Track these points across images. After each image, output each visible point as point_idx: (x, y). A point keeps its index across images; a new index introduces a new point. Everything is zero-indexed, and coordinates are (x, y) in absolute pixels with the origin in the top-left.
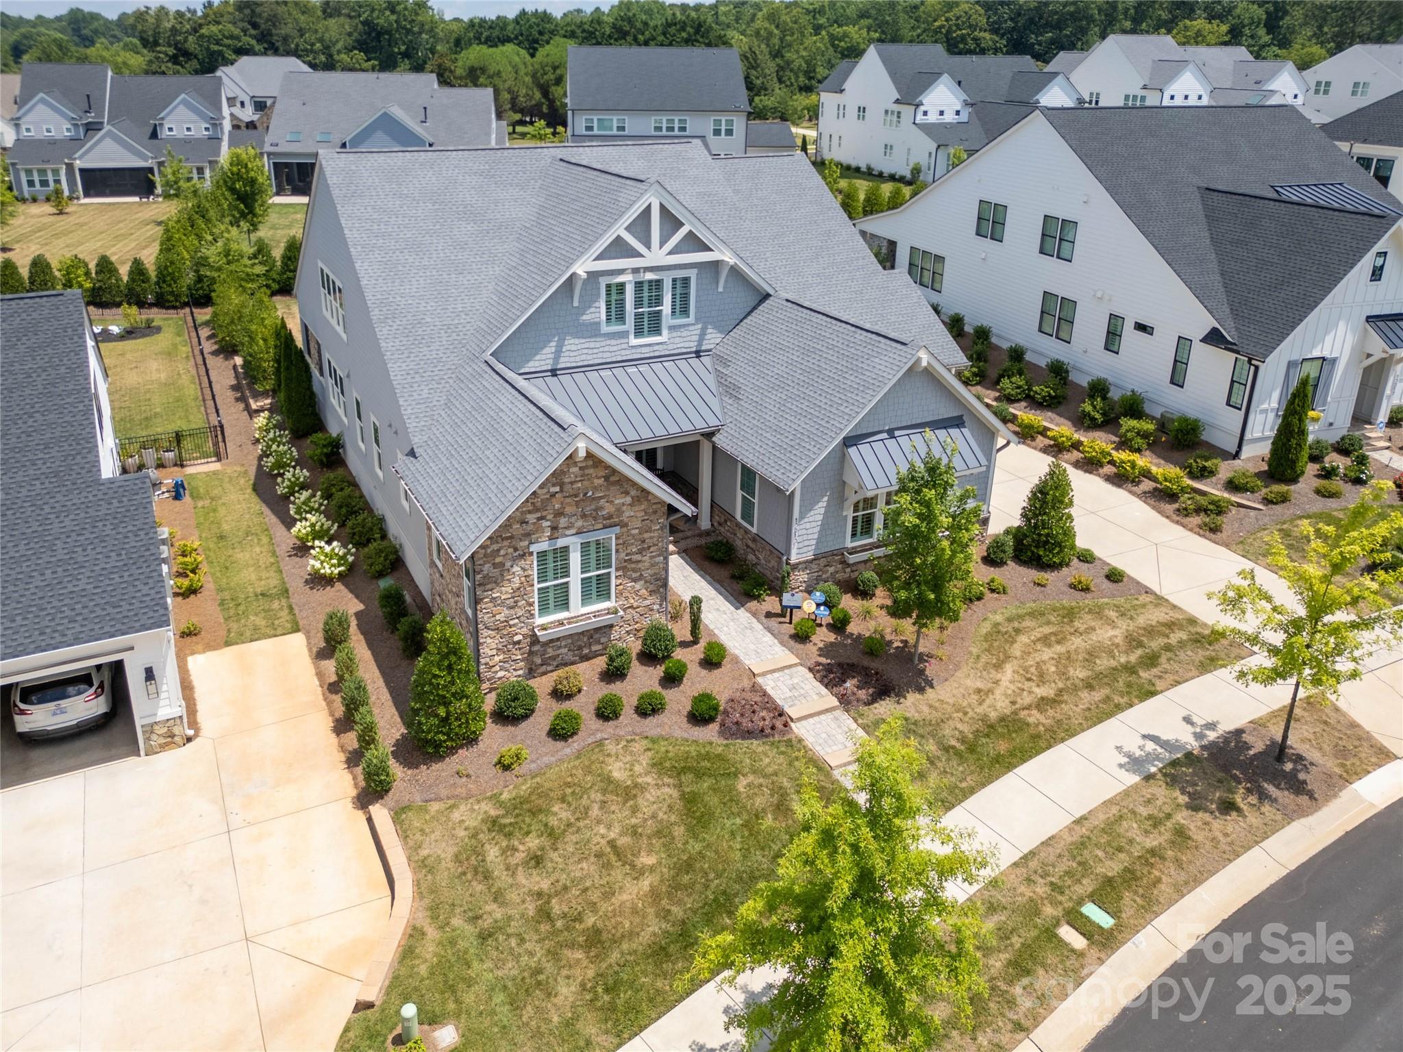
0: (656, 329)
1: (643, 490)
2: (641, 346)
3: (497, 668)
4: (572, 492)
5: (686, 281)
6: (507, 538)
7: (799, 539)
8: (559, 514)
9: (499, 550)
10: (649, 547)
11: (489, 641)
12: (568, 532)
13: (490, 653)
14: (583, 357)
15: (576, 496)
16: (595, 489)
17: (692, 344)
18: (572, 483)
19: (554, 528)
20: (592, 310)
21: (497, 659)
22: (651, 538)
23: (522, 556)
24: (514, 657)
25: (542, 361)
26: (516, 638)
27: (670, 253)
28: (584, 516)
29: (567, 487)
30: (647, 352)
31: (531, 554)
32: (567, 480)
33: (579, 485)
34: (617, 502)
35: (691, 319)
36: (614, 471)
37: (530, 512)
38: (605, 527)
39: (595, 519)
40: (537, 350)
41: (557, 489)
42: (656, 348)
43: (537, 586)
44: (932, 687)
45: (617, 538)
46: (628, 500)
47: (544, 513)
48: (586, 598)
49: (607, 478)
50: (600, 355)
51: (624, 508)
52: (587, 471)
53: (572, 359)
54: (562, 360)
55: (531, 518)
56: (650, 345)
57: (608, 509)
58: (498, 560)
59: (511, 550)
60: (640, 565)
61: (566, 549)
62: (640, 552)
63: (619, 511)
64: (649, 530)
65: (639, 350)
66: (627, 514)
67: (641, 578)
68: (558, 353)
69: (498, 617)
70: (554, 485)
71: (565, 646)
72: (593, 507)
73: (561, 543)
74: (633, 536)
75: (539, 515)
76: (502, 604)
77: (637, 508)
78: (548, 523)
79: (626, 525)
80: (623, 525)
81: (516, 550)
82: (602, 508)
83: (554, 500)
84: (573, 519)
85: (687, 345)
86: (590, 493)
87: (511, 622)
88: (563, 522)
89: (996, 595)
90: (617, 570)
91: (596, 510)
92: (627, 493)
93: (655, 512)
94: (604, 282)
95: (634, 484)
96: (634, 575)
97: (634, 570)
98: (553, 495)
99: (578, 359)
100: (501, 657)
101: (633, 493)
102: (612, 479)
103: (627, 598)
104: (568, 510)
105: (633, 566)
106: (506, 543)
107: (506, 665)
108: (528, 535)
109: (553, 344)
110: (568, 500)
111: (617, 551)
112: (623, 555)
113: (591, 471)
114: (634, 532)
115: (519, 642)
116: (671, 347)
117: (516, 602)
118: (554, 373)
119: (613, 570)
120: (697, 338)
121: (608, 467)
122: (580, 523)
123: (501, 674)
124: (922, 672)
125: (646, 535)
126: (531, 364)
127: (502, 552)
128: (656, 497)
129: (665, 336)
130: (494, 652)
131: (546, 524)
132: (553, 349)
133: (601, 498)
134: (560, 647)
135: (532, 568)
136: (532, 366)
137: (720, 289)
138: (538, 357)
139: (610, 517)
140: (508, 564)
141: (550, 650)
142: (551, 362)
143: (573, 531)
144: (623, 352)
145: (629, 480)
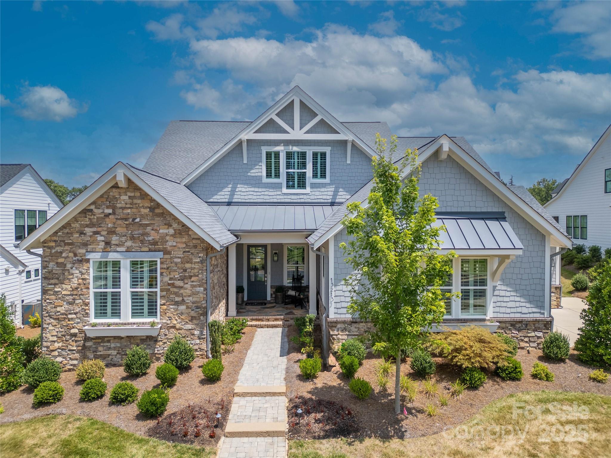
0: (302, 185)
1: (184, 225)
2: (291, 194)
3: (56, 353)
4: (122, 216)
5: (323, 155)
6: (69, 244)
7: (338, 299)
8: (112, 232)
9: (61, 253)
10: (191, 277)
11: (51, 328)
12: (119, 249)
13: (52, 339)
14: (250, 197)
15: (126, 219)
16: (142, 217)
17: (328, 197)
18: (123, 208)
19: (108, 243)
20: (257, 167)
21: (57, 345)
22: (192, 269)
23: (81, 261)
24: (70, 347)
25: (223, 196)
26: (73, 331)
27: (307, 132)
28: (132, 238)
29: (119, 211)
30: (295, 199)
31: (88, 261)
32: (119, 205)
33: (129, 211)
34: (161, 231)
35: (327, 180)
36: (158, 205)
37: (87, 226)
38: (150, 251)
39: (142, 242)
40: (221, 189)
41: (110, 211)
42: (302, 197)
43: (92, 291)
44: (402, 437)
45: (162, 263)
46: (171, 231)
47: (99, 229)
48: (137, 312)
49: (152, 209)
50: (262, 197)
51: (168, 238)
52: (135, 201)
53: (243, 197)
54: (235, 196)
55: (89, 231)
56: (297, 194)
57: (153, 236)
58: (61, 260)
59: (71, 255)
60: (182, 291)
61: (116, 264)
62: (182, 279)
63: (163, 240)
64: (190, 262)
65: (289, 197)
66: (170, 243)
67: (183, 302)
68: (233, 192)
69: (58, 309)
70: (108, 207)
71: (115, 348)
72: (140, 232)
73: (113, 256)
74: (176, 264)
75: (95, 229)
76: (63, 299)
77: (179, 240)
78: (102, 238)
79: (169, 253)
80: (166, 252)
81: (75, 255)
82: (148, 234)
83: (107, 220)
84: (123, 239)
85: (324, 197)
86: (138, 220)
87: (70, 316)
88: (115, 239)
89: (537, 381)
90: (162, 290)
91: (143, 235)
92: (169, 225)
93: (195, 247)
94: (264, 150)
95: (175, 219)
96: (177, 299)
97: (176, 294)
98: (107, 215)
99: (246, 197)
100: (60, 344)
101: (175, 225)
102: (157, 211)
103: (170, 318)
104: (119, 230)
105: (176, 290)
106: (67, 248)
107: (64, 353)
108: (85, 245)
109: (230, 186)
110: (119, 222)
111: (162, 274)
112: (166, 279)
113: (139, 201)
114: (177, 260)
115: (75, 335)
116: (312, 197)
117: (74, 299)
118: (229, 204)
119: (158, 290)
120: (332, 193)
121: (152, 200)
122: (129, 243)
123: (59, 359)
124: (398, 422)
125: (188, 266)
126: (215, 197)
127: (64, 255)
128: (196, 234)
129: (308, 190)
130: (55, 339)
131: (100, 238)
132: (230, 189)
133: (147, 225)
134: (109, 348)
135: (89, 274)
136: (216, 198)
137: (349, 162)
138: (220, 193)
139: (155, 243)
140: (69, 266)
141: (100, 349)
142: (228, 197)
143: (123, 249)
144: (278, 197)
145: (171, 214)
